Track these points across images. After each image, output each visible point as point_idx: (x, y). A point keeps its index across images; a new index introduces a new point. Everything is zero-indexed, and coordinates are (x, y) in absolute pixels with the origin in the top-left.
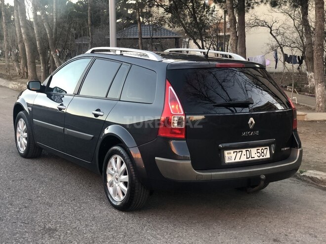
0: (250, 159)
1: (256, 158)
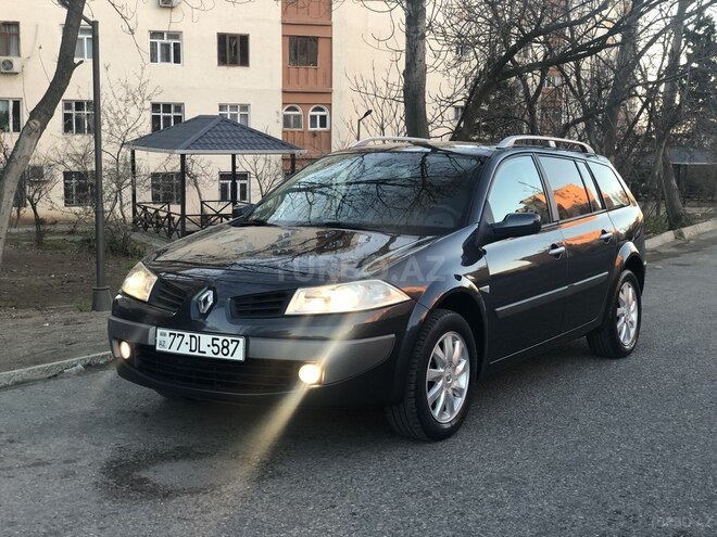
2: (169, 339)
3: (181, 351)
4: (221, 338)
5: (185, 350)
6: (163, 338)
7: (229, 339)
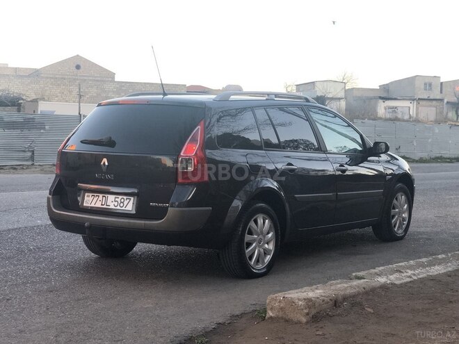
0: (105, 206)
1: (112, 207)
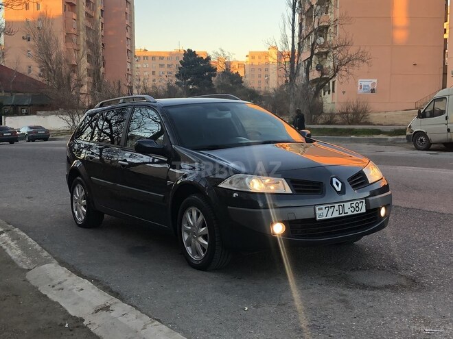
2: (325, 211)
3: (334, 216)
4: (355, 202)
5: (336, 215)
6: (321, 212)
7: (359, 202)
